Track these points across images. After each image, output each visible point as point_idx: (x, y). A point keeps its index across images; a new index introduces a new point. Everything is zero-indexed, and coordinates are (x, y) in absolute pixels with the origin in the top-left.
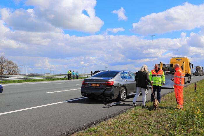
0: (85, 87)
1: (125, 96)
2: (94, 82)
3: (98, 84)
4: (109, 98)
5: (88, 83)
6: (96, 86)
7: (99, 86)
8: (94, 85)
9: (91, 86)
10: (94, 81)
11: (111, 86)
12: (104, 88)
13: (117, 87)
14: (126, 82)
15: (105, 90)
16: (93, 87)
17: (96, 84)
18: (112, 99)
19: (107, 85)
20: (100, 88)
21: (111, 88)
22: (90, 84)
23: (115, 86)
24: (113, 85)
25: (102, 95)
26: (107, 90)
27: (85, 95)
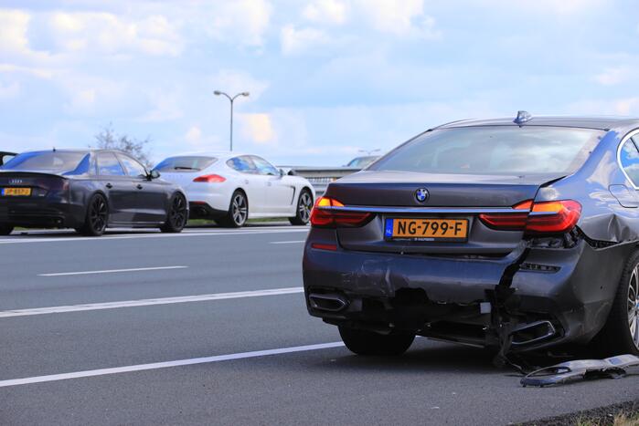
0: (342, 247)
2: (426, 202)
3: (451, 223)
4: (545, 328)
5: (373, 215)
6: (439, 234)
7: (462, 234)
8: (423, 232)
9: (389, 239)
10: (424, 194)
11: (560, 234)
12: (502, 254)
13: (603, 244)
15: (511, 271)
16: (414, 242)
17: (440, 222)
18: (568, 334)
19: (529, 227)
20: (469, 254)
21: (561, 249)
22: (388, 226)
23: (587, 239)
24: (578, 229)
25: (486, 308)
26: (528, 266)
27: (347, 307)
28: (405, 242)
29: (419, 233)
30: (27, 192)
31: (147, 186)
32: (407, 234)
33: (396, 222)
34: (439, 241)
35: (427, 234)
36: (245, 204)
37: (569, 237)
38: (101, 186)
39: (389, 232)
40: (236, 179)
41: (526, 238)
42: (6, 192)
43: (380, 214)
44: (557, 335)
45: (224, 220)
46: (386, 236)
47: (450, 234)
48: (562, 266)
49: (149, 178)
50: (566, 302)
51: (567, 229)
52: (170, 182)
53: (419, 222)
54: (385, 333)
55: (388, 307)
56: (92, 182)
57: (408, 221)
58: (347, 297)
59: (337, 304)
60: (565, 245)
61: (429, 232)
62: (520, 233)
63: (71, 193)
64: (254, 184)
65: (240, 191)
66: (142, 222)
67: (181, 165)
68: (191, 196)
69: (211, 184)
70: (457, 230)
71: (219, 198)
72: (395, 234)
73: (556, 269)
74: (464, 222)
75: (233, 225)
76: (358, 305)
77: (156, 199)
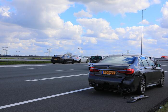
0: (95, 75)
1: (144, 88)
2: (109, 68)
3: (113, 72)
4: (128, 90)
5: (100, 70)
6: (111, 74)
7: (115, 74)
8: (108, 73)
9: (103, 74)
10: (108, 67)
12: (121, 77)
13: (137, 76)
14: (145, 70)
15: (123, 80)
16: (107, 75)
17: (111, 72)
18: (132, 91)
19: (126, 73)
20: (116, 77)
21: (131, 77)
22: (102, 72)
23: (135, 75)
24: (134, 73)
25: (119, 86)
26: (126, 80)
27: (95, 85)
28: (105, 75)
29: (107, 73)
30: (57, 59)
31: (70, 59)
32: (106, 73)
33: (104, 71)
34: (111, 75)
35: (109, 74)
36: (81, 61)
37: (132, 75)
38: (65, 59)
39: (102, 73)
40: (80, 58)
41: (125, 75)
42: (55, 59)
43: (101, 70)
44: (130, 91)
45: (79, 62)
46: (102, 74)
47: (113, 74)
48: (132, 80)
49: (71, 58)
50: (132, 86)
51: (132, 74)
52: (73, 58)
53: (108, 72)
54: (102, 89)
55: (102, 85)
56: (64, 58)
57: (106, 71)
58: (95, 83)
59: (94, 84)
60: (132, 76)
61: (109, 73)
62: (124, 74)
63: (62, 59)
64: (82, 58)
65: (80, 59)
66: (69, 63)
67: (74, 56)
68: (75, 60)
69: (77, 59)
70: (114, 73)
71: (78, 60)
72: (104, 73)
73: (130, 80)
74: (115, 72)
75: (80, 63)
76: (97, 85)
77: (71, 60)
